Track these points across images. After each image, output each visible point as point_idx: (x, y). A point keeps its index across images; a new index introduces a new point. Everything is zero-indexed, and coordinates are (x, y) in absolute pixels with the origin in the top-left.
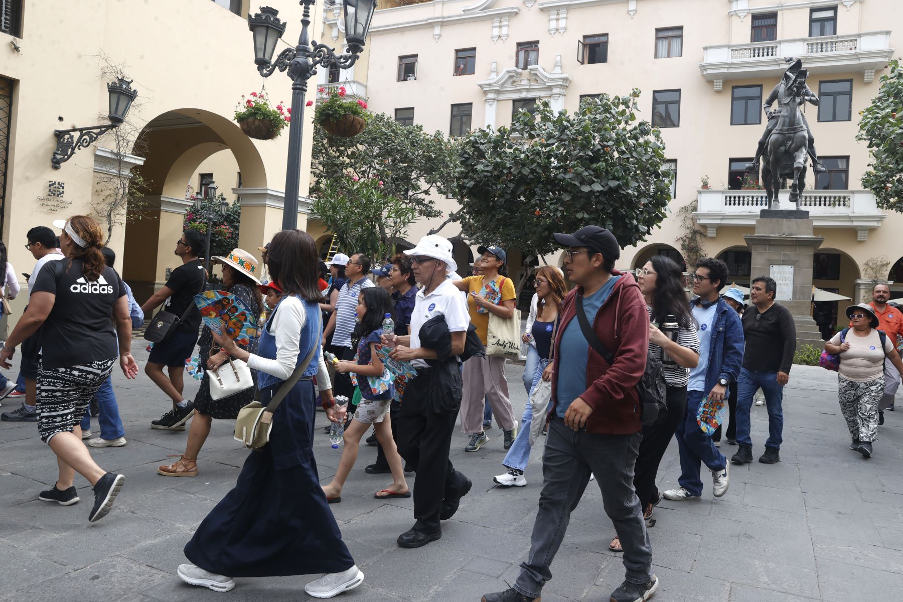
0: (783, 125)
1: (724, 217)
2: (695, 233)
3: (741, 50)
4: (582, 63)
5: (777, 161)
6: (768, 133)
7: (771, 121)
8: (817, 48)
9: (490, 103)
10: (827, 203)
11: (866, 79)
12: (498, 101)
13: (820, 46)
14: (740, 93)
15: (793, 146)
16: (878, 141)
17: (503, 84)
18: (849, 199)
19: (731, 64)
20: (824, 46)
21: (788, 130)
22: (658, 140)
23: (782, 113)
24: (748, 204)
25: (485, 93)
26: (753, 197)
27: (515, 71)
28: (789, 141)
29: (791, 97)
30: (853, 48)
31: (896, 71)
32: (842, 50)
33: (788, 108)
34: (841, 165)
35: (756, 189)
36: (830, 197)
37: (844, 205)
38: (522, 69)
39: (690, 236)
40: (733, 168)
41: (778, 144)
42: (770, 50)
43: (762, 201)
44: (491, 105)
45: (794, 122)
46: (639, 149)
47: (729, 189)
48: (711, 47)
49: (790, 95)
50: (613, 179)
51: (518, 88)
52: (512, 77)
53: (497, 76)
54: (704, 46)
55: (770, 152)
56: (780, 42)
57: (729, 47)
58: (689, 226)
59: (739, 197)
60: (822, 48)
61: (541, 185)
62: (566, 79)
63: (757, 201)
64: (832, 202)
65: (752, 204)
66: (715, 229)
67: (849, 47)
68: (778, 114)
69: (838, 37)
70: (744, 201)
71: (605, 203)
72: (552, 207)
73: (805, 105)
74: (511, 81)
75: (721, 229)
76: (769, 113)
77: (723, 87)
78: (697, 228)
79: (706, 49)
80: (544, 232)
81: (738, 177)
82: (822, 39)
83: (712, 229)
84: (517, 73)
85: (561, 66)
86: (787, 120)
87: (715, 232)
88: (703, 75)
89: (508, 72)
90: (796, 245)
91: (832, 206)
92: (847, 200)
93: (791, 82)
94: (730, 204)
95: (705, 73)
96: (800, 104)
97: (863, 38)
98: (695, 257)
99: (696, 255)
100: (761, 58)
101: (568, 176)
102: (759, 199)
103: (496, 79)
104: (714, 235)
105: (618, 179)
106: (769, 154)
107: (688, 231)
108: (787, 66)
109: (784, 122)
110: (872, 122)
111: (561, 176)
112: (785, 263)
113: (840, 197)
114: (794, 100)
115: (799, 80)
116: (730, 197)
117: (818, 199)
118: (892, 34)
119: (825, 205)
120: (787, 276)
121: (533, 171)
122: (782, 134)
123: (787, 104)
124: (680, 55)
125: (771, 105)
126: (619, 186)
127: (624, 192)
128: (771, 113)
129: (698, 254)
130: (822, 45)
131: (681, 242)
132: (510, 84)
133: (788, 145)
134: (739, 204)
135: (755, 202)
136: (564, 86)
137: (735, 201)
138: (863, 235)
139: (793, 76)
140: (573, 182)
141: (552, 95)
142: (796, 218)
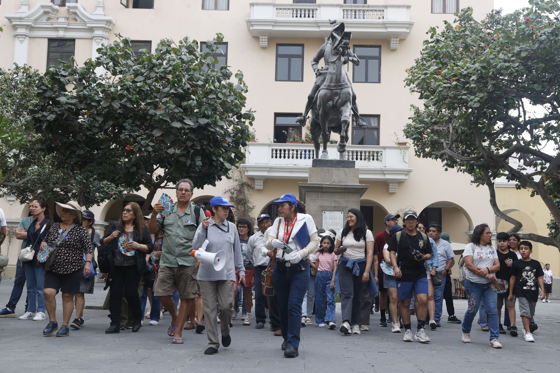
0: (331, 82)
1: (271, 169)
2: (242, 185)
3: (285, 9)
4: (127, 7)
5: (326, 114)
6: (317, 88)
7: (319, 77)
8: (351, 15)
9: (20, 39)
10: (363, 157)
11: (393, 46)
12: (30, 38)
13: (353, 13)
14: (283, 50)
15: (340, 101)
16: (428, 93)
17: (36, 20)
18: (381, 154)
19: (276, 22)
20: (357, 13)
21: (335, 86)
22: (241, 84)
23: (329, 71)
24: (293, 158)
25: (15, 27)
26: (297, 151)
27: (50, 7)
28: (336, 96)
29: (338, 56)
30: (381, 18)
31: (434, 37)
32: (371, 18)
33: (335, 66)
34: (374, 123)
35: (300, 143)
36: (365, 152)
37: (377, 160)
38: (59, 6)
39: (238, 188)
40: (277, 123)
41: (326, 99)
42: (311, 12)
43: (305, 155)
44: (21, 42)
45: (340, 79)
46: (224, 91)
47: (275, 142)
48: (257, 4)
49: (336, 54)
50: (203, 117)
51: (54, 26)
52: (47, 13)
53: (29, 10)
54: (251, 2)
55: (320, 106)
56: (319, 6)
57: (274, 5)
58: (237, 178)
59: (285, 151)
60: (355, 15)
61: (130, 121)
62: (109, 22)
63: (301, 154)
64: (367, 157)
65: (297, 158)
66: (262, 181)
67: (378, 17)
68: (326, 71)
69: (368, 6)
70: (289, 154)
71: (195, 140)
72: (142, 142)
73: (348, 65)
74: (46, 17)
75: (269, 182)
76: (316, 70)
77: (268, 44)
78: (245, 180)
79: (252, 5)
80: (131, 168)
81: (284, 131)
82: (355, 6)
83: (259, 181)
84: (54, 10)
85: (104, 7)
86: (334, 77)
87: (262, 184)
88: (249, 30)
89: (43, 7)
90: (345, 192)
91: (367, 160)
92: (379, 155)
93: (337, 42)
94: (276, 157)
95: (251, 28)
96: (345, 63)
97: (389, 9)
98: (243, 209)
99: (244, 207)
100: (303, 19)
101: (158, 113)
102: (303, 153)
103: (28, 13)
104: (261, 187)
105: (207, 117)
106: (318, 108)
107: (236, 183)
108: (331, 29)
109: (332, 79)
110: (423, 77)
111: (152, 112)
112: (335, 209)
113: (373, 152)
114: (339, 59)
115: (344, 41)
116: (276, 151)
117: (355, 154)
118: (411, 8)
119: (361, 159)
120: (338, 221)
121: (123, 106)
122: (330, 90)
123: (334, 62)
124: (226, 8)
125: (318, 62)
126: (208, 125)
127: (213, 130)
128: (318, 70)
129: (246, 206)
130: (355, 12)
131: (229, 194)
132: (44, 21)
133: (336, 100)
134: (284, 157)
135: (299, 156)
136: (107, 29)
137: (280, 154)
138: (394, 187)
139: (339, 38)
140: (165, 119)
141: (94, 37)
142: (344, 167)
